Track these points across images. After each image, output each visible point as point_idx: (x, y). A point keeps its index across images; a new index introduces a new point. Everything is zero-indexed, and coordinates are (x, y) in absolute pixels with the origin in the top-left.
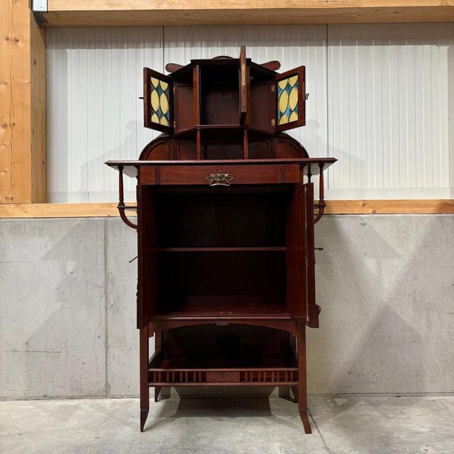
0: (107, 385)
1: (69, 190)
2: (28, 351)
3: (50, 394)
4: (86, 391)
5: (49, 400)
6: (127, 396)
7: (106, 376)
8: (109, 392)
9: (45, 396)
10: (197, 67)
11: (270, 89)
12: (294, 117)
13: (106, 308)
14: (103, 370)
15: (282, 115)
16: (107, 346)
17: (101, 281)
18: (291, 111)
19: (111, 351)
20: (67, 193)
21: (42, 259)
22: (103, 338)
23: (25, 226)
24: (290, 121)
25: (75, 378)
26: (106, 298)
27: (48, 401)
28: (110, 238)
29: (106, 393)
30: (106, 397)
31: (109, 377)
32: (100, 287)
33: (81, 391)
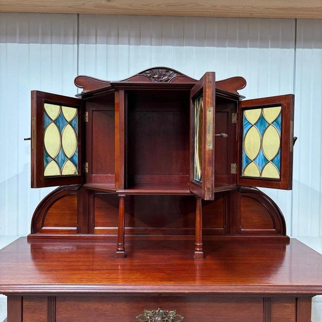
10: (122, 93)
11: (229, 118)
12: (272, 172)
15: (249, 162)
18: (266, 161)
24: (264, 176)
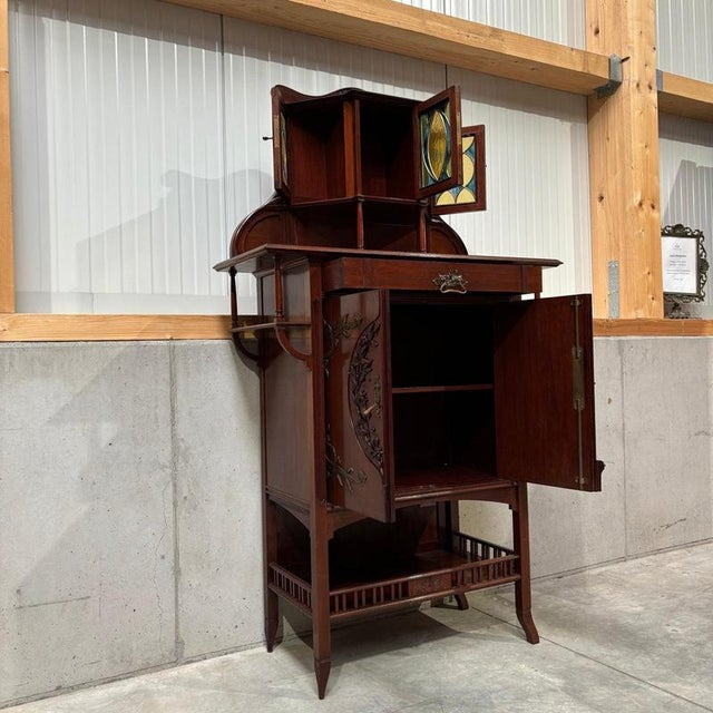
0: (179, 642)
1: (54, 289)
2: (21, 607)
3: (68, 681)
4: (139, 662)
5: (69, 692)
6: (214, 654)
7: (177, 627)
8: (183, 652)
9: (59, 688)
13: (175, 504)
14: (170, 616)
16: (177, 572)
17: (165, 455)
19: (184, 579)
20: (49, 294)
21: (50, 421)
22: (171, 557)
23: (11, 356)
25: (119, 640)
26: (175, 485)
27: (64, 697)
28: (180, 378)
29: (178, 658)
30: (175, 663)
31: (181, 627)
32: (163, 467)
33: (130, 663)
